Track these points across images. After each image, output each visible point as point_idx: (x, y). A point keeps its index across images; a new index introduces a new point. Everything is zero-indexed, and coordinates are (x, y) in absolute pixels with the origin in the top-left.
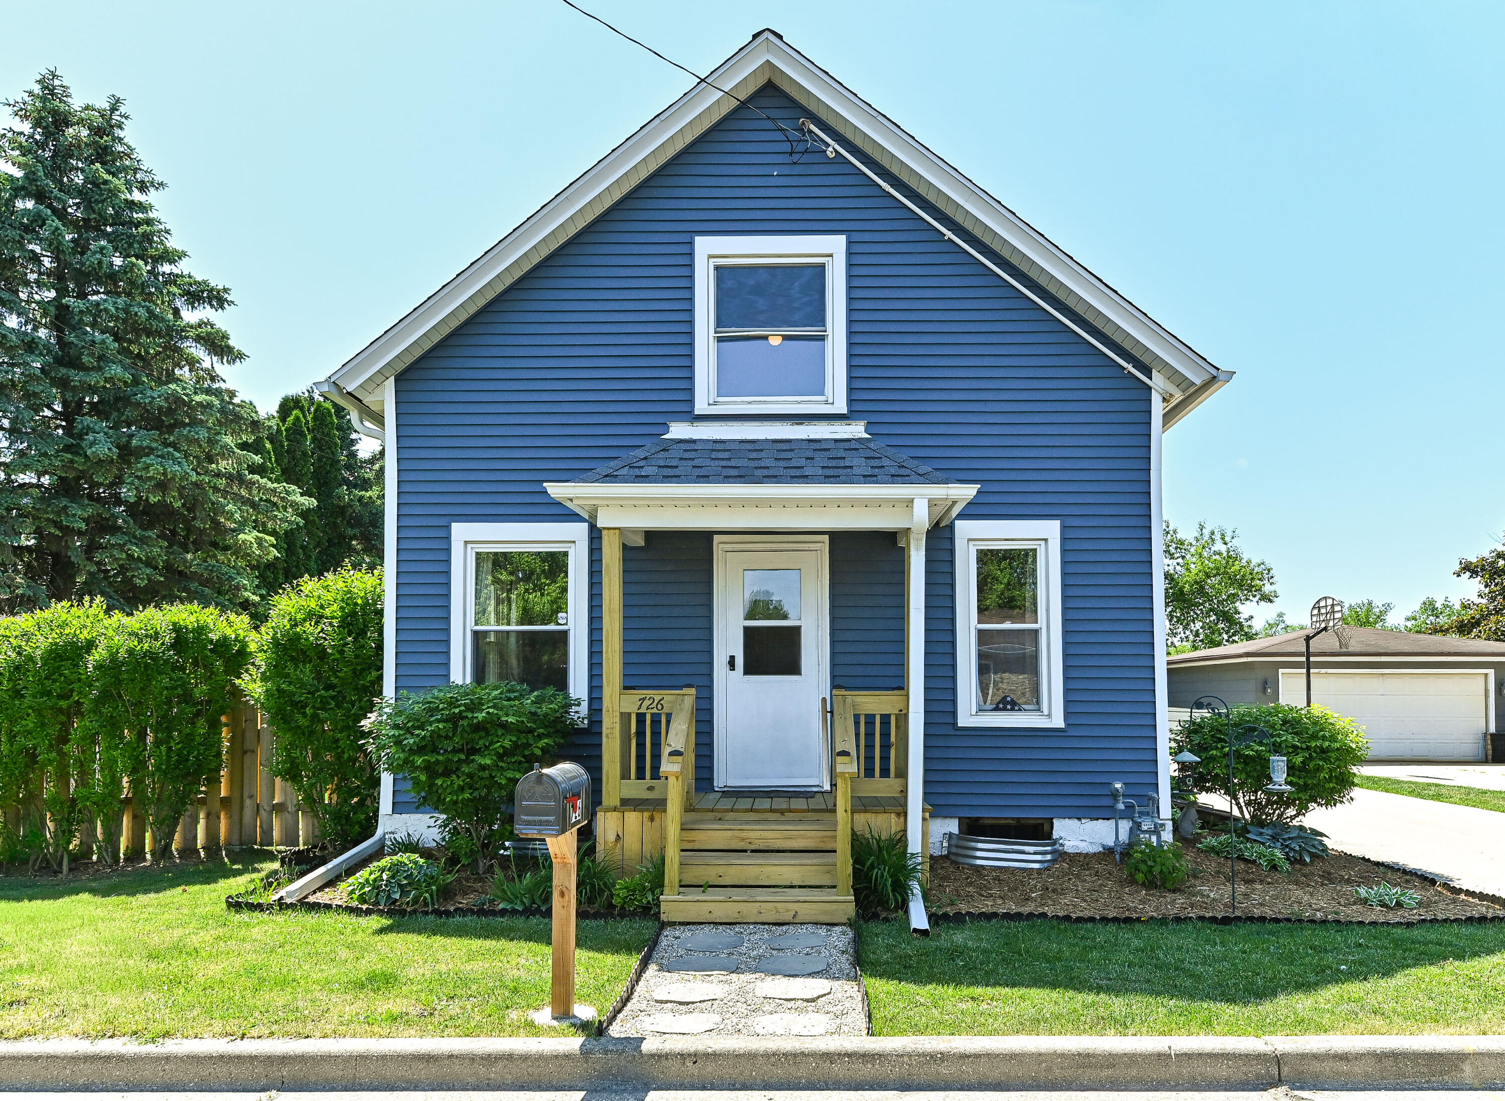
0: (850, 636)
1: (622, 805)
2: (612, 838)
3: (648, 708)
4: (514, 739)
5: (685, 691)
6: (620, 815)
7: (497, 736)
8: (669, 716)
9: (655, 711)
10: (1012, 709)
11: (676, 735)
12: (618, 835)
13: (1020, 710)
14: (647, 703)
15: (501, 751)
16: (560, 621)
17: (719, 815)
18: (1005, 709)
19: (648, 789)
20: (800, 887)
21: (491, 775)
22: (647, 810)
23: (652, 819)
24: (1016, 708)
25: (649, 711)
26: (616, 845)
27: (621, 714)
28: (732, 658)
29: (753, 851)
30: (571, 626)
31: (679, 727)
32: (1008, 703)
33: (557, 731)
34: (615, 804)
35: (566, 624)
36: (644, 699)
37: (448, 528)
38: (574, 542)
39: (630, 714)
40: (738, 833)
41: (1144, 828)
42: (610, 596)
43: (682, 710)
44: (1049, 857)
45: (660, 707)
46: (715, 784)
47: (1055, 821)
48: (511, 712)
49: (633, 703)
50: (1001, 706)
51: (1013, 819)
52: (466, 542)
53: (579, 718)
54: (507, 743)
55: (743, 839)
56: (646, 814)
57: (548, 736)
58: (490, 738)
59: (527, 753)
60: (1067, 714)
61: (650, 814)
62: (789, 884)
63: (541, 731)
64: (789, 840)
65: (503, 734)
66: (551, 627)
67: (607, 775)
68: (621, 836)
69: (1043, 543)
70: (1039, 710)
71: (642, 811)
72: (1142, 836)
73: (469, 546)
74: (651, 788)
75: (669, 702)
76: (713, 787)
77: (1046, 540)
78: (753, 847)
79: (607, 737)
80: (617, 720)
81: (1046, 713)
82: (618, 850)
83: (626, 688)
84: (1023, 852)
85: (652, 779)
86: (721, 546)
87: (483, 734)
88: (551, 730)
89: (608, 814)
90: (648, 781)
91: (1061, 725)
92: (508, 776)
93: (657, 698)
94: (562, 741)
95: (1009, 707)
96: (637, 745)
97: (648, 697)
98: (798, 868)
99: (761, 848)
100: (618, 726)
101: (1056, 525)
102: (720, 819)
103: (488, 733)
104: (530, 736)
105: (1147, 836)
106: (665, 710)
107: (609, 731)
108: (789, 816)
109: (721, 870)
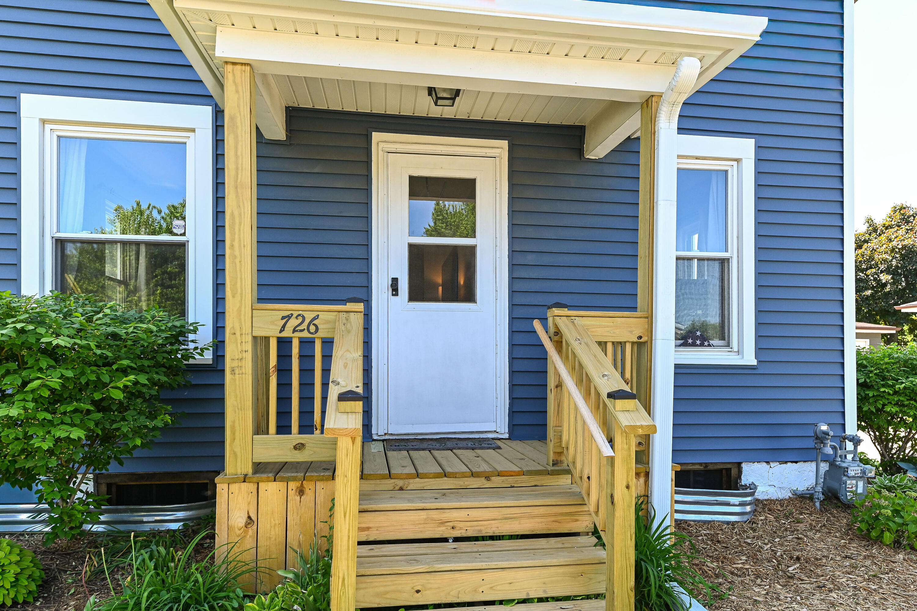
0: (530, 259)
1: (255, 472)
2: (239, 520)
3: (294, 331)
4: (70, 374)
5: (350, 306)
6: (252, 487)
7: (40, 370)
8: (328, 343)
9: (305, 334)
10: (702, 345)
11: (345, 366)
12: (249, 517)
13: (709, 345)
14: (293, 322)
15: (46, 393)
16: (175, 231)
17: (400, 483)
18: (694, 345)
19: (295, 448)
20: (541, 600)
21: (26, 433)
22: (294, 479)
23: (301, 492)
24: (706, 343)
25: (297, 334)
26: (246, 532)
27: (255, 338)
28: (395, 281)
29: (457, 540)
30: (190, 236)
31: (348, 355)
32: (697, 338)
33: (158, 365)
34: (244, 472)
35: (184, 234)
36: (289, 317)
37: (15, 99)
38: (193, 130)
39: (267, 339)
40: (435, 514)
41: (851, 473)
42: (237, 163)
43: (349, 332)
44: (748, 509)
45: (312, 328)
46: (374, 431)
47: (744, 465)
48: (65, 331)
49: (272, 323)
50: (690, 341)
51: (701, 464)
52: (44, 122)
53: (196, 348)
54: (55, 382)
55: (443, 523)
56: (293, 485)
57: (141, 370)
58: (24, 373)
59: (97, 396)
60: (759, 350)
61: (298, 484)
62: (524, 596)
63: (125, 362)
64: (509, 522)
65: (50, 367)
66: (164, 238)
67: (233, 428)
68: (254, 517)
69: (735, 163)
70: (728, 345)
71: (287, 480)
72: (848, 482)
73: (48, 127)
74: (299, 447)
75: (328, 322)
76: (371, 435)
77: (738, 160)
78: (457, 533)
79: (233, 371)
80: (249, 347)
81: (736, 349)
82: (249, 543)
83: (260, 300)
84: (728, 504)
85: (300, 432)
86: (381, 145)
87: (13, 366)
88: (146, 363)
89: (234, 487)
90: (295, 437)
91: (754, 362)
92: (58, 434)
93: (309, 316)
94: (164, 379)
95: (698, 342)
96: (278, 385)
97: (295, 314)
98: (537, 571)
99: (470, 534)
100: (249, 356)
101: (749, 144)
102: (401, 489)
103: (23, 365)
104: (104, 370)
105: (854, 482)
106: (322, 334)
107: (235, 364)
108: (497, 481)
109: (418, 582)
